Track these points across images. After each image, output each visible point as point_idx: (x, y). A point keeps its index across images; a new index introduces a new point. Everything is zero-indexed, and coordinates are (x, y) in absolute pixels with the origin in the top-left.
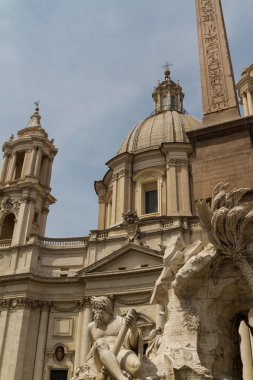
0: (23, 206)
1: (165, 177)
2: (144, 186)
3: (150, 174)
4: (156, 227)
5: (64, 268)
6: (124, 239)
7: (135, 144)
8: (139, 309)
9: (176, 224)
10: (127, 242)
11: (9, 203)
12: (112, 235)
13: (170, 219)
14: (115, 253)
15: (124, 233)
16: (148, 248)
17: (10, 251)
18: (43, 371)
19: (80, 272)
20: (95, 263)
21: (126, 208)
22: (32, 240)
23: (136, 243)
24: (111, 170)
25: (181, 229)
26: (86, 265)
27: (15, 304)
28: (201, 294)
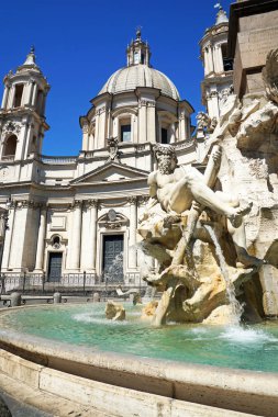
0: (23, 129)
1: (137, 114)
2: (120, 120)
3: (126, 111)
4: (132, 150)
5: (58, 179)
6: (106, 158)
7: (114, 87)
8: (117, 210)
9: (148, 148)
10: (109, 161)
11: (11, 127)
12: (96, 154)
13: (144, 145)
14: (99, 168)
15: (105, 154)
16: (125, 165)
17: (14, 164)
18: (44, 254)
19: (71, 182)
20: (84, 176)
21: (106, 136)
22: (32, 156)
23: (116, 161)
24: (94, 107)
25: (151, 152)
26: (76, 177)
27: (20, 204)
28: (263, 148)
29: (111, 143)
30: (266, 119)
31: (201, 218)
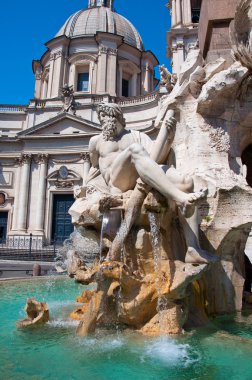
1: (96, 62)
2: (77, 67)
3: (84, 58)
4: (88, 101)
5: (4, 130)
6: (59, 109)
7: (72, 30)
8: (69, 167)
10: (62, 112)
12: (49, 104)
13: (101, 97)
14: (51, 120)
15: (59, 104)
16: (80, 118)
19: (19, 134)
20: (34, 127)
21: (61, 84)
23: (70, 112)
24: (49, 50)
26: (25, 128)
28: (227, 115)
29: (66, 93)
30: (230, 82)
31: (146, 202)
